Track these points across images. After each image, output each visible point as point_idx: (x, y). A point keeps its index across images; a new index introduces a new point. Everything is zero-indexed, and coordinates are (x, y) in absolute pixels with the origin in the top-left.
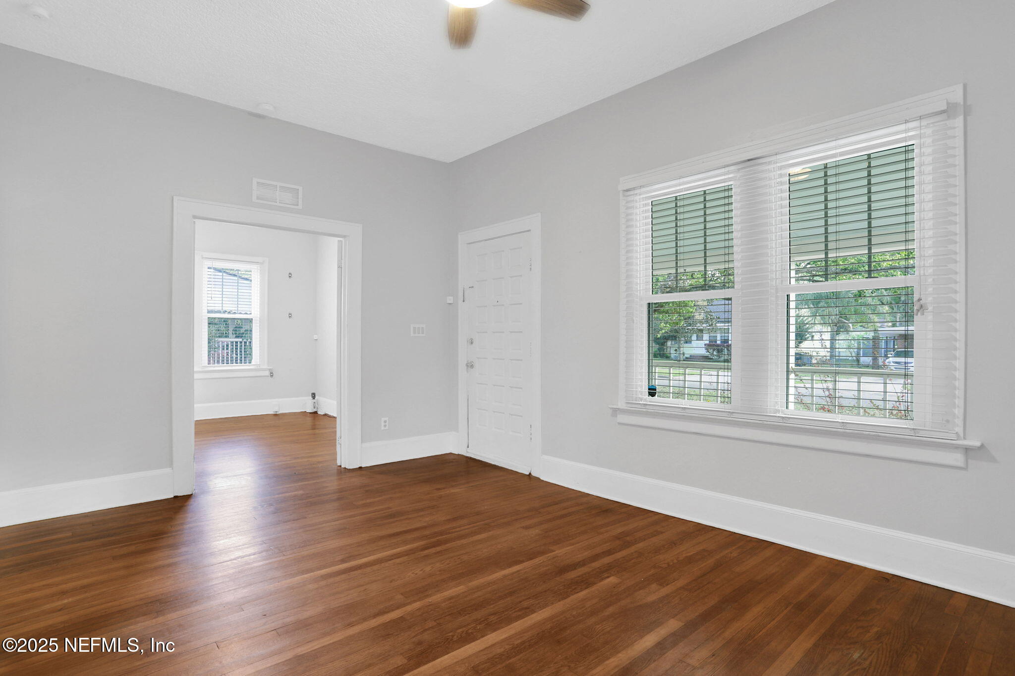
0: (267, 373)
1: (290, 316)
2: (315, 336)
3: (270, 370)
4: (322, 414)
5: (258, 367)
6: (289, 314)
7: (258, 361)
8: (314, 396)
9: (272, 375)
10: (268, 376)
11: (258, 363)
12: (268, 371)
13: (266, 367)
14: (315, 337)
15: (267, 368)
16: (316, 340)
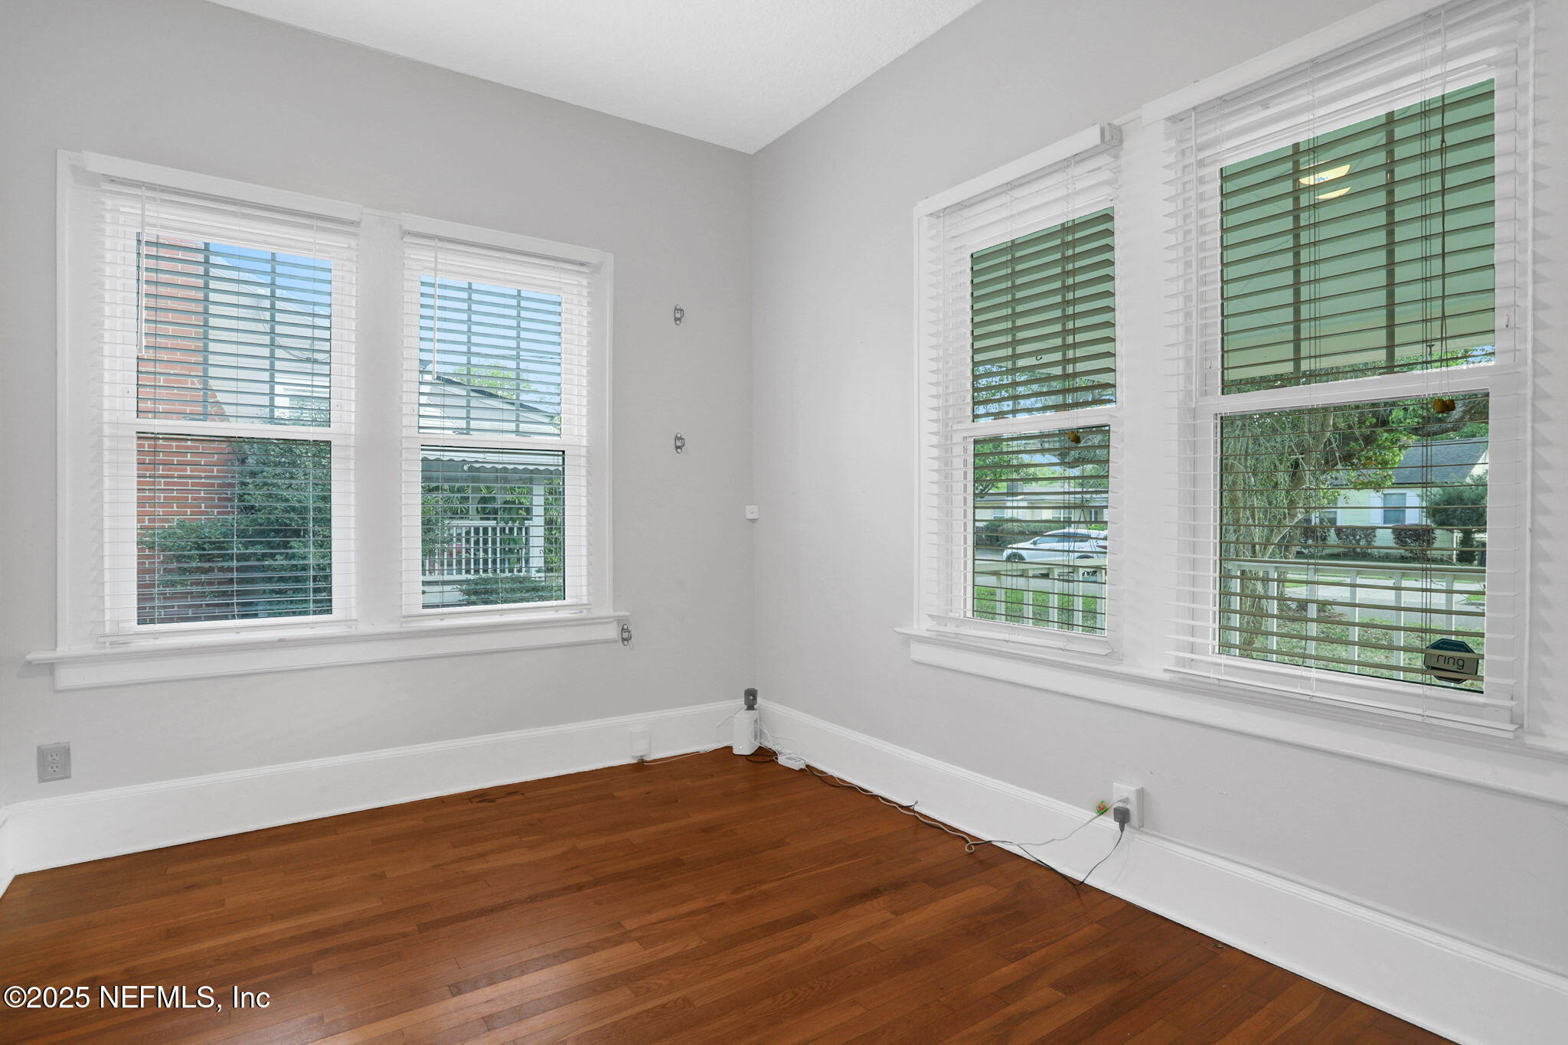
0: (612, 632)
1: (679, 444)
2: (748, 507)
3: (619, 620)
4: (796, 766)
5: (584, 614)
6: (677, 438)
7: (584, 591)
8: (751, 698)
9: (625, 635)
10: (614, 641)
11: (585, 601)
12: (615, 623)
13: (607, 610)
14: (751, 511)
15: (612, 613)
16: (753, 521)
